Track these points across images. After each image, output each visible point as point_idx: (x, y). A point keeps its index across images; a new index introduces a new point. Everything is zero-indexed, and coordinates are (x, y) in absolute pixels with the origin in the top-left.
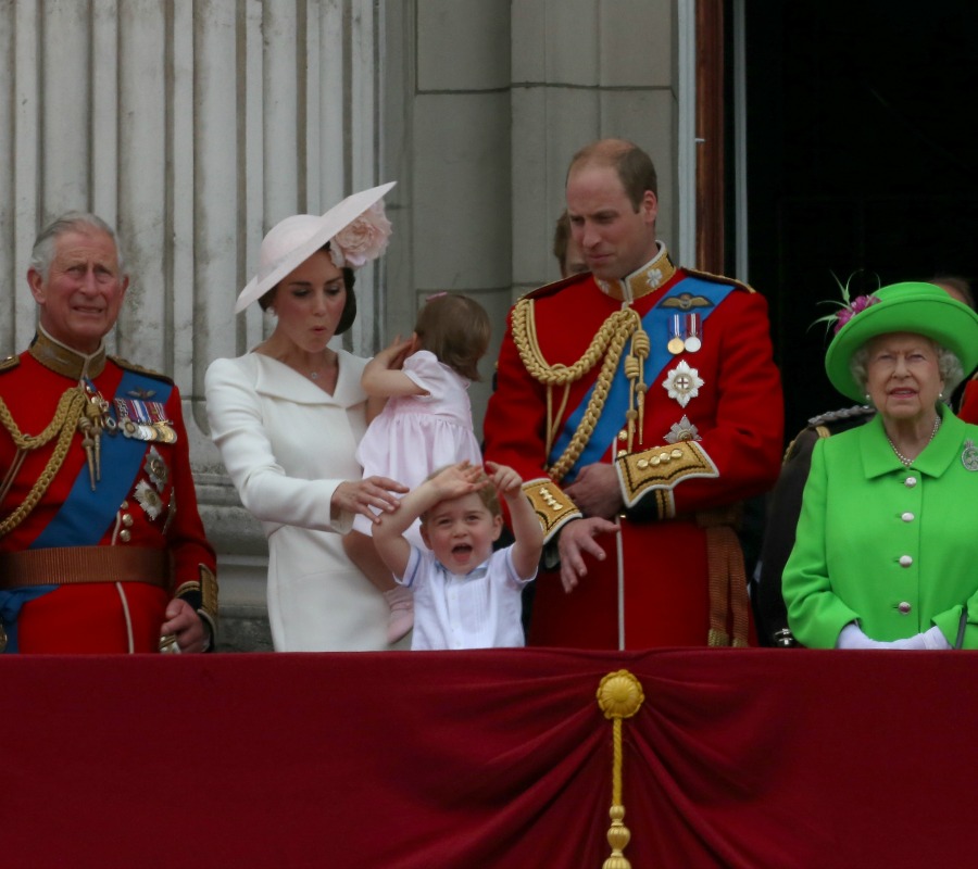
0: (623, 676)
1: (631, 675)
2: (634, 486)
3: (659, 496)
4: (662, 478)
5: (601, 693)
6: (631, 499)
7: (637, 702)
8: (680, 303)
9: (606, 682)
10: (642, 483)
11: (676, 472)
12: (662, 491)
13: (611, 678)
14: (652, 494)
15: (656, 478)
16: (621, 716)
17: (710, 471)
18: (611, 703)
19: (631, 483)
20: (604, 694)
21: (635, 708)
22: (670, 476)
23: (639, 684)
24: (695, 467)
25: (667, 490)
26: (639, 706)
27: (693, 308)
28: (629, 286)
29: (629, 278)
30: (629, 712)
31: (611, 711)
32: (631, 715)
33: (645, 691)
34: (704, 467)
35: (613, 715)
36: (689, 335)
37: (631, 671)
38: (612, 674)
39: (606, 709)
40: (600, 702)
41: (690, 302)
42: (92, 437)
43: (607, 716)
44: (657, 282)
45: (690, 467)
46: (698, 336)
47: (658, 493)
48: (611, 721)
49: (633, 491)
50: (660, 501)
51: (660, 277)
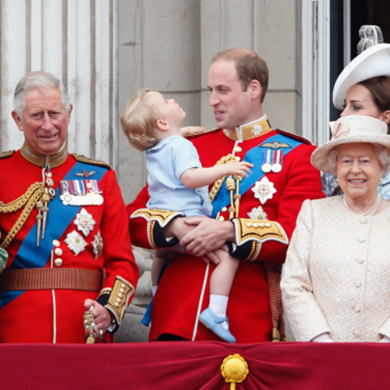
0: (236, 357)
1: (241, 358)
2: (243, 234)
3: (254, 244)
4: (258, 235)
5: (224, 367)
6: (240, 241)
7: (244, 373)
8: (273, 146)
9: (226, 361)
10: (247, 234)
11: (266, 234)
12: (256, 242)
13: (229, 359)
14: (250, 242)
15: (255, 234)
16: (235, 381)
17: (284, 239)
18: (229, 374)
19: (242, 233)
20: (225, 368)
21: (243, 377)
22: (263, 236)
23: (246, 363)
24: (277, 235)
25: (259, 243)
26: (245, 376)
27: (279, 148)
28: (241, 131)
29: (241, 127)
30: (240, 379)
31: (229, 379)
32: (240, 381)
33: (249, 368)
34: (281, 236)
35: (230, 380)
36: (275, 163)
37: (241, 355)
38: (230, 356)
39: (226, 377)
40: (223, 373)
41: (278, 145)
42: (42, 213)
43: (227, 381)
44: (258, 133)
45: (274, 234)
46: (280, 163)
47: (254, 243)
48: (229, 384)
49: (242, 237)
50: (253, 248)
51: (261, 130)
